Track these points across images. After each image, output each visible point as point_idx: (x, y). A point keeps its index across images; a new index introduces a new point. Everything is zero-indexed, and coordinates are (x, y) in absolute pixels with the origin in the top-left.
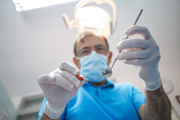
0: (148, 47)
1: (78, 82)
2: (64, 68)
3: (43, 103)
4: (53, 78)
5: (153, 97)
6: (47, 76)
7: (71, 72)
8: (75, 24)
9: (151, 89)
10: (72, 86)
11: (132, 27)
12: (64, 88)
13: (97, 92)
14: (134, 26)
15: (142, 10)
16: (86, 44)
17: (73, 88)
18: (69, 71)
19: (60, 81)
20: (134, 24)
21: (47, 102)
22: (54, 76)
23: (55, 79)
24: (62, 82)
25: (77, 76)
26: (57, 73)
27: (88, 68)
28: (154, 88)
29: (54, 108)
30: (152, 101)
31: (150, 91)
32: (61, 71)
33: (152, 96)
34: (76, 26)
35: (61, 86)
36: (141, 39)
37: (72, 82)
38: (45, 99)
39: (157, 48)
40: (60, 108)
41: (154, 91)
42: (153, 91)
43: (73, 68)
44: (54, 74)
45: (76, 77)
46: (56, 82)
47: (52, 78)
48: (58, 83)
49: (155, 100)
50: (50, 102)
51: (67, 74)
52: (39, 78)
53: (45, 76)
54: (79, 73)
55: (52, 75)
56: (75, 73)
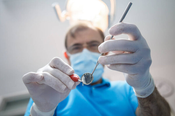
0: (137, 50)
1: (71, 83)
2: (56, 65)
3: (29, 105)
4: (42, 76)
5: (146, 104)
6: (34, 74)
7: (64, 71)
8: (67, 16)
9: (141, 96)
10: (64, 87)
11: (118, 26)
12: (54, 89)
13: (91, 92)
14: (120, 23)
15: (131, 4)
16: (78, 40)
17: (65, 89)
18: (62, 70)
19: (50, 80)
20: (121, 21)
21: (34, 104)
22: (42, 74)
23: (43, 78)
24: (52, 82)
25: (71, 76)
26: (47, 71)
27: (78, 68)
28: (144, 95)
29: (42, 111)
30: (145, 108)
31: (141, 98)
32: (52, 69)
33: (144, 103)
34: (68, 18)
35: (51, 86)
36: (129, 39)
37: (64, 83)
38: (31, 100)
39: (148, 51)
40: (49, 111)
41: (146, 98)
42: (144, 98)
43: (67, 66)
44: (43, 72)
45: (70, 78)
46: (45, 81)
47: (40, 77)
48: (47, 83)
49: (149, 107)
50: (38, 104)
51: (59, 73)
52: (25, 76)
53: (32, 74)
54: (73, 72)
55: (40, 73)
56: (69, 72)
